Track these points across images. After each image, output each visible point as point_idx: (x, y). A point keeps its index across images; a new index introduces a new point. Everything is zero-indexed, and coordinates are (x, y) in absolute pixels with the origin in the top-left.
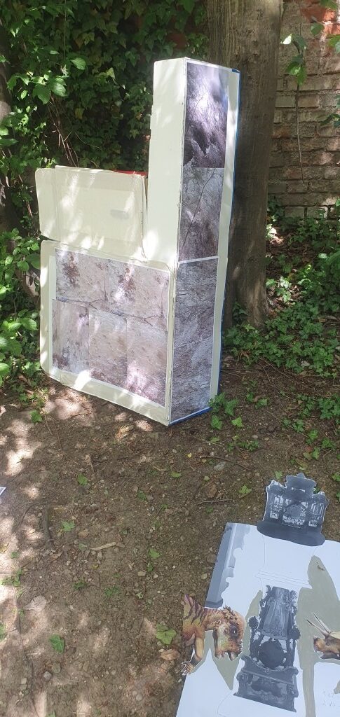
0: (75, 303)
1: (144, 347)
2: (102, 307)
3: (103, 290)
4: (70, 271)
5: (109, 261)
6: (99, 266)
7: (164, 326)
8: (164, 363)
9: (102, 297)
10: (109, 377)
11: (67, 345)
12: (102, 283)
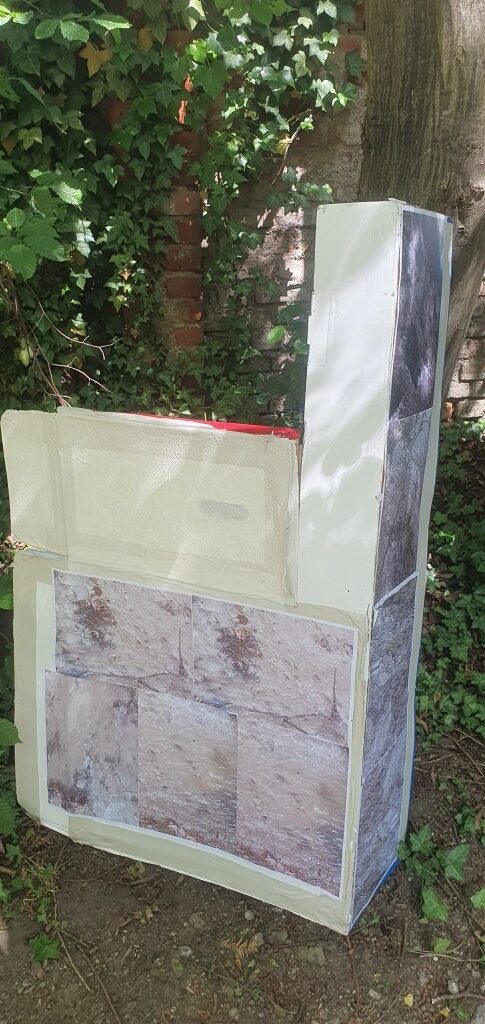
0: (104, 679)
1: (284, 774)
2: (172, 688)
3: (176, 655)
4: (94, 616)
5: (194, 599)
6: (168, 608)
7: (339, 737)
8: (339, 809)
9: (172, 667)
10: (189, 827)
11: (87, 762)
12: (174, 642)
